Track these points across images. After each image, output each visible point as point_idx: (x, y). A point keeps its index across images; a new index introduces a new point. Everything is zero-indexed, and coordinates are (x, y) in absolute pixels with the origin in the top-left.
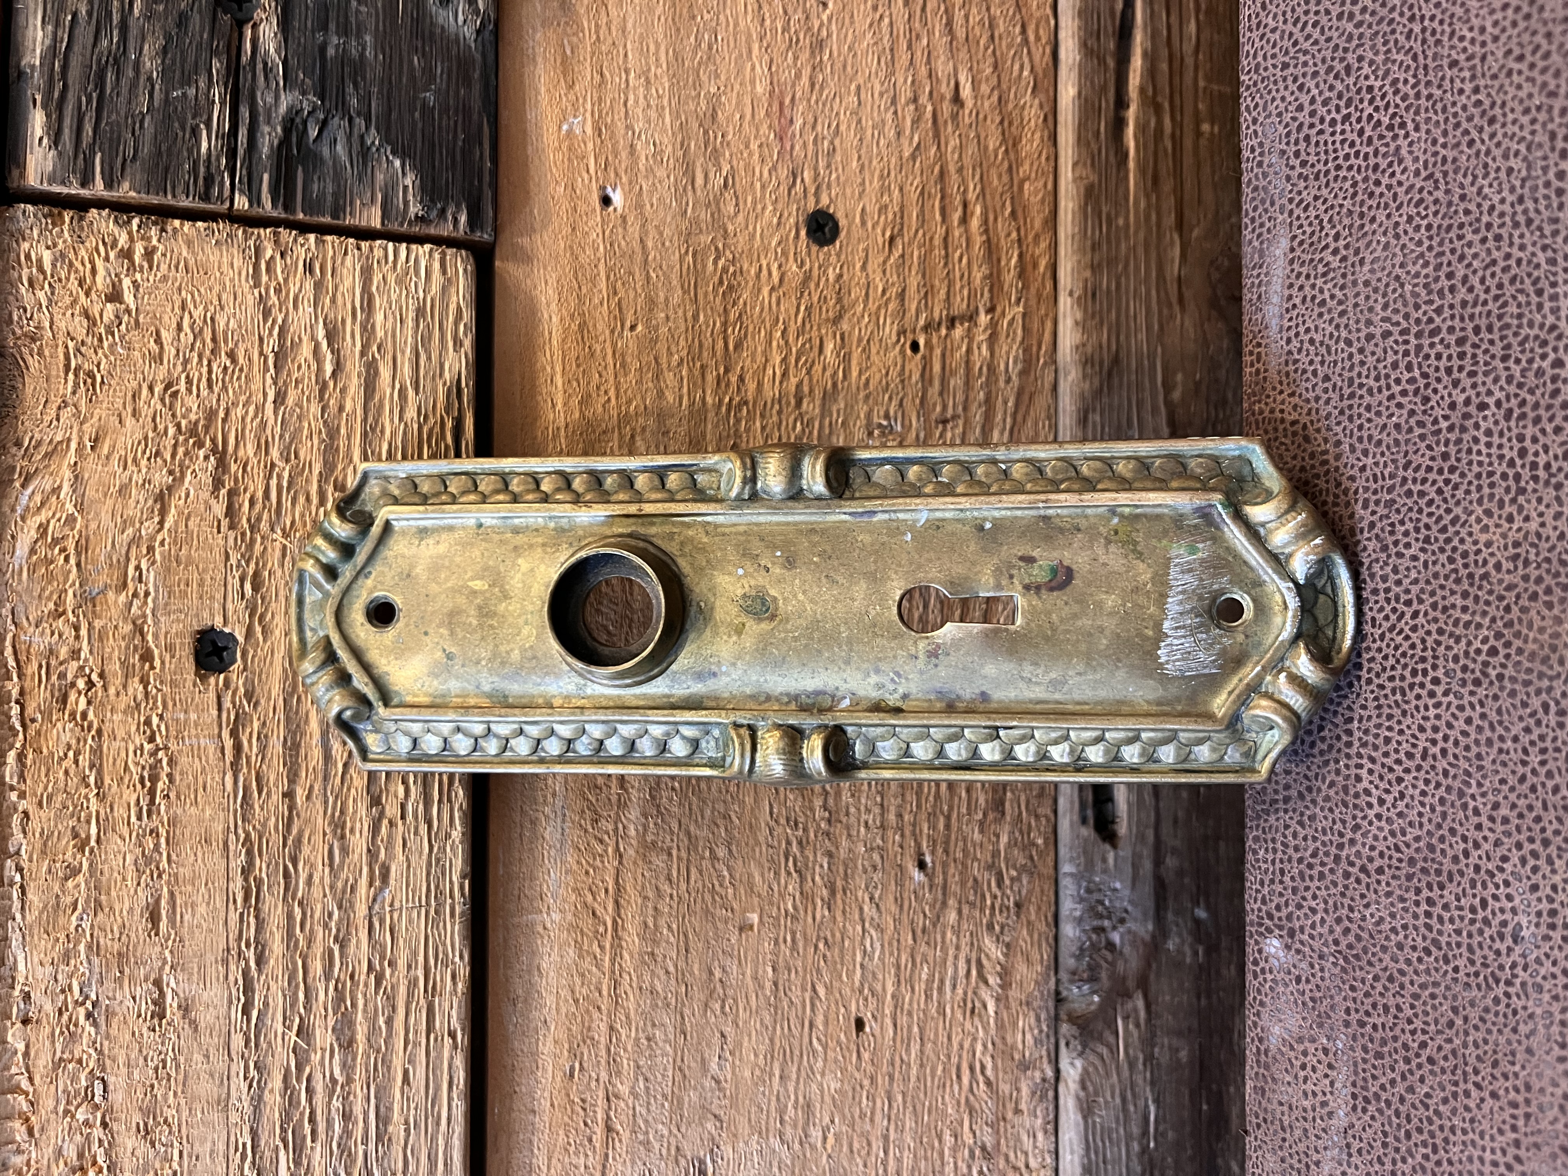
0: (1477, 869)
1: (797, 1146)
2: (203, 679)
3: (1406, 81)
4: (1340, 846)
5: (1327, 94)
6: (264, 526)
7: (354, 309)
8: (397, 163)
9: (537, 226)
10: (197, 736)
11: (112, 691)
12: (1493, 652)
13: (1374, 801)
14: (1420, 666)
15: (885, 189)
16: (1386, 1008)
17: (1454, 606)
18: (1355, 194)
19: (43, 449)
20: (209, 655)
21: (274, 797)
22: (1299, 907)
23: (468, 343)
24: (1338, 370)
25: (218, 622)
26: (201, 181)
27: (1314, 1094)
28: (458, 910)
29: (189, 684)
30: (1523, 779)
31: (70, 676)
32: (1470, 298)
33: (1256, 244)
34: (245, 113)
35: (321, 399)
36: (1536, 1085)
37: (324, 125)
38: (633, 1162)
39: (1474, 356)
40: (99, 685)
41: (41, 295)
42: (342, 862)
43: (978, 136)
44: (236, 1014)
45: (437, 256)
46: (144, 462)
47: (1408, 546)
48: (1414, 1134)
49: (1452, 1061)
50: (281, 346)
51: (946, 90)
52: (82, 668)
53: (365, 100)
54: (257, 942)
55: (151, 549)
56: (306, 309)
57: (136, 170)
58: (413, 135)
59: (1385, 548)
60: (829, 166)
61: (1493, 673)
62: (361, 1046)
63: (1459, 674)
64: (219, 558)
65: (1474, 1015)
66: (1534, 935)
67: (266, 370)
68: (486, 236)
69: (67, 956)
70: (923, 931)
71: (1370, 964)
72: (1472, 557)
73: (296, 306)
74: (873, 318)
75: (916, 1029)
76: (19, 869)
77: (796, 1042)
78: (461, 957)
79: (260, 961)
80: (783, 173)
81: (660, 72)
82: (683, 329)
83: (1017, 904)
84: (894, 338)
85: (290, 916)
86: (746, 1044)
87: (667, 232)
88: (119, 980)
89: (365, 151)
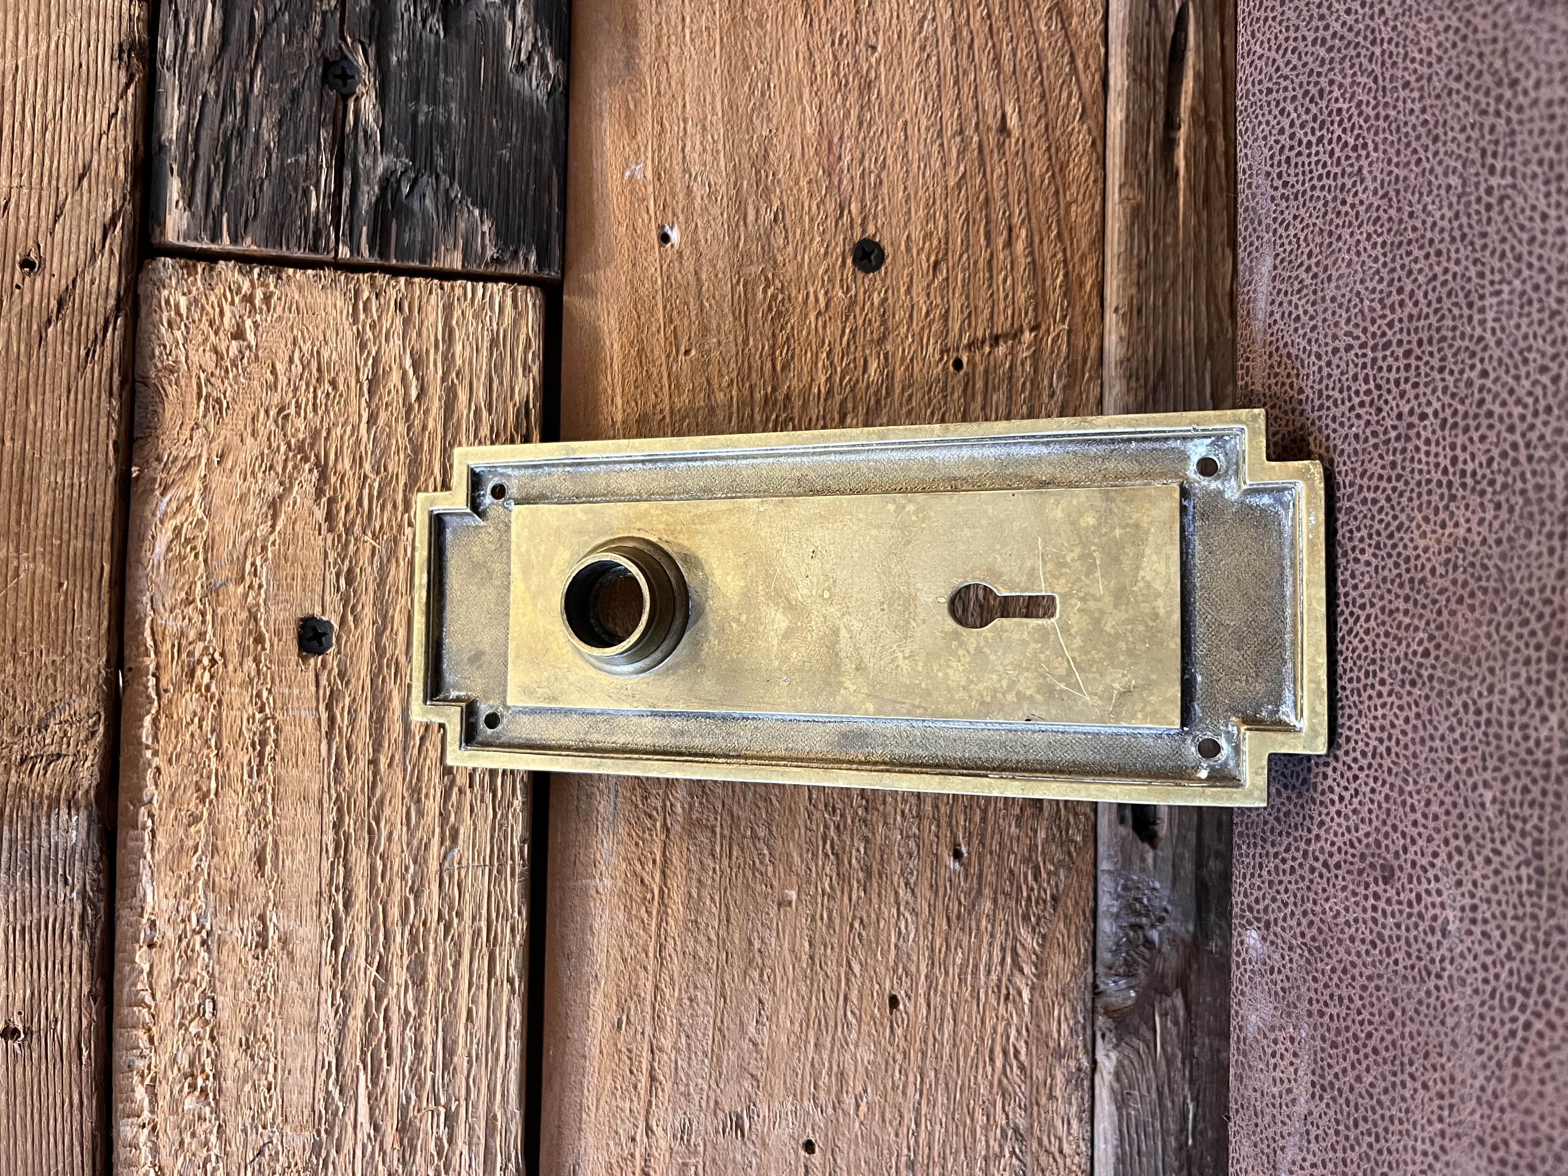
0: (1414, 864)
1: (830, 1111)
2: (305, 660)
3: (1368, 103)
4: (1308, 842)
5: (1304, 117)
6: (357, 529)
7: (436, 340)
8: (477, 212)
9: (601, 263)
10: (299, 709)
11: (231, 668)
12: (1426, 654)
13: (1336, 798)
14: (1371, 668)
15: (930, 217)
16: (1341, 999)
17: (1398, 610)
18: (1326, 214)
19: (179, 464)
20: (311, 639)
21: (361, 764)
22: (1274, 900)
23: (535, 369)
24: (1310, 383)
25: (317, 611)
26: (310, 235)
27: (1282, 1081)
28: (518, 870)
29: (293, 663)
30: (1448, 777)
31: (197, 655)
32: (1415, 312)
33: (1247, 262)
34: (348, 175)
35: (407, 420)
36: (1459, 1076)
37: (414, 183)
38: (675, 1111)
39: (1418, 368)
40: (220, 662)
41: (178, 333)
42: (418, 823)
43: (1024, 164)
44: (327, 948)
45: (509, 293)
46: (260, 475)
47: (1363, 551)
48: (1361, 1122)
49: (1392, 1052)
50: (375, 374)
51: (993, 121)
52: (206, 648)
53: (451, 159)
54: (345, 889)
55: (264, 549)
56: (396, 342)
57: (257, 227)
58: (490, 187)
59: (1345, 554)
60: (875, 197)
61: (1425, 674)
62: (431, 984)
63: (1400, 676)
64: (320, 557)
65: (1410, 1006)
66: (1459, 930)
67: (361, 395)
68: (554, 274)
69: (188, 891)
70: (958, 918)
71: (1329, 956)
72: (1413, 562)
73: (387, 340)
74: (917, 338)
75: (949, 1010)
76: (151, 816)
77: (831, 1014)
78: (520, 913)
79: (347, 905)
80: (831, 206)
81: (716, 119)
82: (734, 352)
83: (1054, 898)
84: (937, 357)
85: (373, 868)
86: (782, 1011)
87: (720, 264)
88: (230, 914)
89: (449, 204)
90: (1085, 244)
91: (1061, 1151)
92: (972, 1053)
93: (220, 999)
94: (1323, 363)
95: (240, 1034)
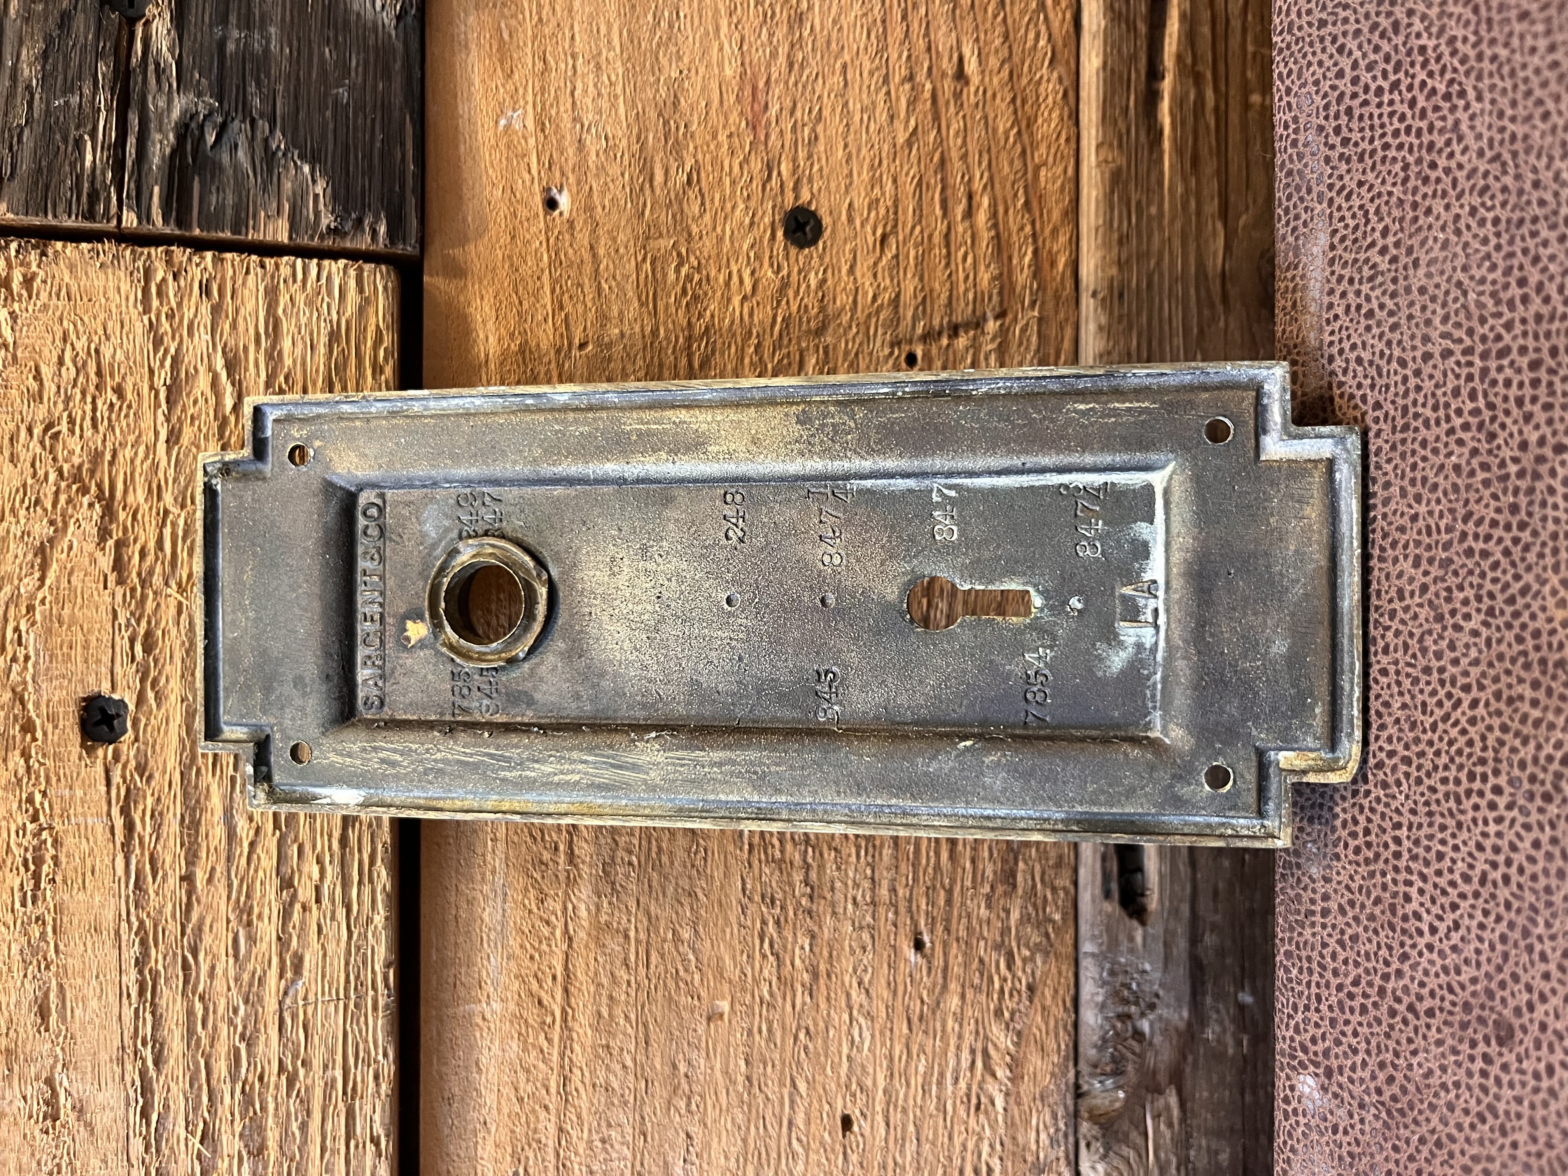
0: (1543, 1026)
2: (90, 751)
3: (1465, 39)
5: (1372, 57)
6: (157, 580)
7: (257, 334)
8: (306, 169)
9: (471, 235)
10: (84, 815)
13: (1426, 929)
14: (1479, 770)
15: (875, 181)
17: (1521, 698)
18: (1406, 180)
20: (98, 723)
21: (171, 881)
22: (1338, 1043)
23: (390, 369)
24: (1390, 397)
25: (105, 688)
26: (84, 198)
28: (381, 1003)
29: (74, 757)
32: (1545, 310)
33: (1290, 240)
34: (134, 120)
35: (221, 436)
37: (222, 130)
39: (1550, 384)
42: (249, 952)
43: (986, 118)
44: (135, 1117)
45: (352, 273)
46: (22, 512)
47: (1467, 617)
50: (175, 378)
51: (948, 67)
53: (270, 99)
54: (154, 1041)
55: (30, 609)
56: (203, 337)
57: (15, 190)
58: (323, 136)
59: (1439, 618)
60: (810, 156)
62: (272, 1152)
63: (1526, 786)
64: (107, 618)
67: (157, 405)
68: (411, 249)
70: (921, 1019)
71: (1416, 1122)
72: (1544, 638)
73: (190, 334)
74: (863, 328)
75: (911, 1128)
77: (773, 1144)
78: (385, 1055)
79: (158, 1061)
80: (756, 165)
81: (612, 55)
82: (641, 348)
83: (1031, 988)
84: (887, 351)
85: (190, 1013)
86: (715, 1145)
87: (621, 238)
89: (270, 157)
90: (1056, 215)
94: (1409, 372)
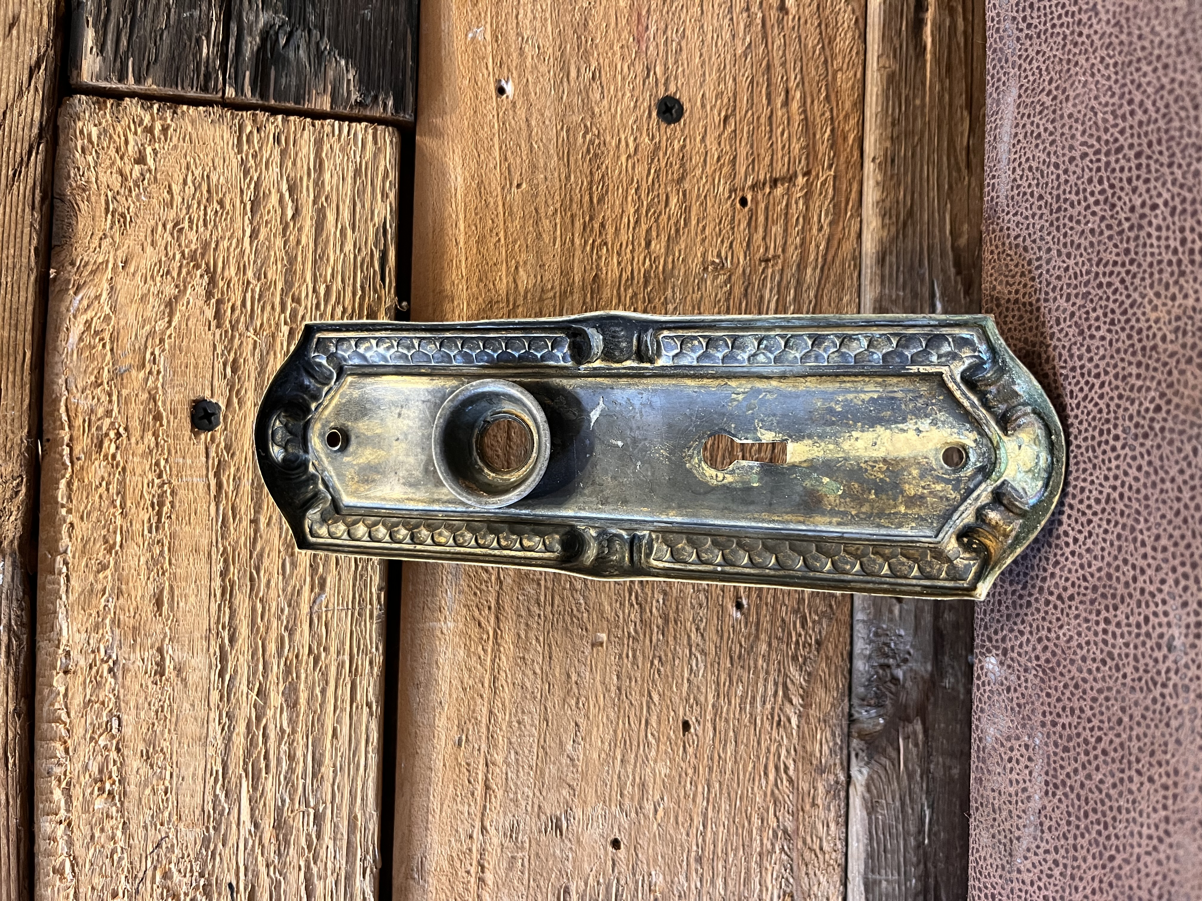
0: (1142, 591)
1: (633, 815)
2: (197, 435)
4: (1044, 579)
6: (241, 326)
7: (309, 169)
8: (343, 63)
9: (448, 110)
10: (191, 476)
11: (133, 440)
12: (1158, 409)
13: (1071, 541)
14: (1105, 427)
15: (720, 80)
16: (1072, 710)
17: (1130, 375)
18: (1064, 46)
19: (89, 268)
20: (202, 418)
21: (244, 522)
22: (1011, 630)
23: (392, 196)
24: (1049, 189)
25: (207, 394)
26: (202, 77)
27: (1018, 782)
28: (375, 613)
29: (186, 438)
30: (1178, 513)
31: (105, 429)
32: (1145, 118)
33: (995, 95)
34: (234, 27)
35: (284, 235)
36: (1183, 770)
37: (290, 36)
38: (505, 814)
39: (1148, 166)
40: (125, 436)
41: (90, 159)
42: (292, 573)
43: (800, 37)
44: (215, 676)
45: (370, 131)
46: (158, 279)
47: (1098, 328)
48: (1091, 814)
49: (1120, 753)
50: (256, 196)
52: (112, 424)
53: (320, 17)
54: (230, 626)
55: (162, 341)
56: (275, 170)
57: (158, 70)
58: (354, 41)
59: (1081, 333)
60: (676, 61)
61: (1157, 426)
62: (303, 707)
63: (1133, 431)
64: (210, 349)
65: (1137, 713)
66: (1184, 644)
67: (245, 213)
68: (408, 117)
69: (97, 627)
70: (740, 657)
71: (1062, 674)
72: (1145, 333)
73: (267, 168)
74: (710, 179)
75: (731, 733)
76: (66, 563)
78: (377, 649)
79: (232, 640)
80: (639, 68)
82: (558, 186)
83: (818, 643)
84: (727, 195)
85: (254, 609)
86: (594, 732)
87: (547, 113)
88: (133, 647)
89: (320, 54)
90: (848, 105)
91: (821, 849)
92: (750, 769)
93: (124, 717)
94: (1061, 172)
95: (141, 746)
